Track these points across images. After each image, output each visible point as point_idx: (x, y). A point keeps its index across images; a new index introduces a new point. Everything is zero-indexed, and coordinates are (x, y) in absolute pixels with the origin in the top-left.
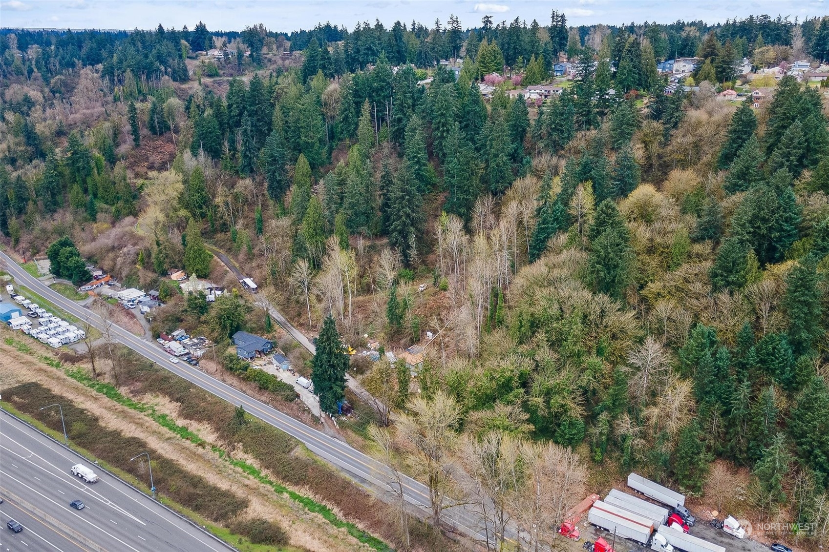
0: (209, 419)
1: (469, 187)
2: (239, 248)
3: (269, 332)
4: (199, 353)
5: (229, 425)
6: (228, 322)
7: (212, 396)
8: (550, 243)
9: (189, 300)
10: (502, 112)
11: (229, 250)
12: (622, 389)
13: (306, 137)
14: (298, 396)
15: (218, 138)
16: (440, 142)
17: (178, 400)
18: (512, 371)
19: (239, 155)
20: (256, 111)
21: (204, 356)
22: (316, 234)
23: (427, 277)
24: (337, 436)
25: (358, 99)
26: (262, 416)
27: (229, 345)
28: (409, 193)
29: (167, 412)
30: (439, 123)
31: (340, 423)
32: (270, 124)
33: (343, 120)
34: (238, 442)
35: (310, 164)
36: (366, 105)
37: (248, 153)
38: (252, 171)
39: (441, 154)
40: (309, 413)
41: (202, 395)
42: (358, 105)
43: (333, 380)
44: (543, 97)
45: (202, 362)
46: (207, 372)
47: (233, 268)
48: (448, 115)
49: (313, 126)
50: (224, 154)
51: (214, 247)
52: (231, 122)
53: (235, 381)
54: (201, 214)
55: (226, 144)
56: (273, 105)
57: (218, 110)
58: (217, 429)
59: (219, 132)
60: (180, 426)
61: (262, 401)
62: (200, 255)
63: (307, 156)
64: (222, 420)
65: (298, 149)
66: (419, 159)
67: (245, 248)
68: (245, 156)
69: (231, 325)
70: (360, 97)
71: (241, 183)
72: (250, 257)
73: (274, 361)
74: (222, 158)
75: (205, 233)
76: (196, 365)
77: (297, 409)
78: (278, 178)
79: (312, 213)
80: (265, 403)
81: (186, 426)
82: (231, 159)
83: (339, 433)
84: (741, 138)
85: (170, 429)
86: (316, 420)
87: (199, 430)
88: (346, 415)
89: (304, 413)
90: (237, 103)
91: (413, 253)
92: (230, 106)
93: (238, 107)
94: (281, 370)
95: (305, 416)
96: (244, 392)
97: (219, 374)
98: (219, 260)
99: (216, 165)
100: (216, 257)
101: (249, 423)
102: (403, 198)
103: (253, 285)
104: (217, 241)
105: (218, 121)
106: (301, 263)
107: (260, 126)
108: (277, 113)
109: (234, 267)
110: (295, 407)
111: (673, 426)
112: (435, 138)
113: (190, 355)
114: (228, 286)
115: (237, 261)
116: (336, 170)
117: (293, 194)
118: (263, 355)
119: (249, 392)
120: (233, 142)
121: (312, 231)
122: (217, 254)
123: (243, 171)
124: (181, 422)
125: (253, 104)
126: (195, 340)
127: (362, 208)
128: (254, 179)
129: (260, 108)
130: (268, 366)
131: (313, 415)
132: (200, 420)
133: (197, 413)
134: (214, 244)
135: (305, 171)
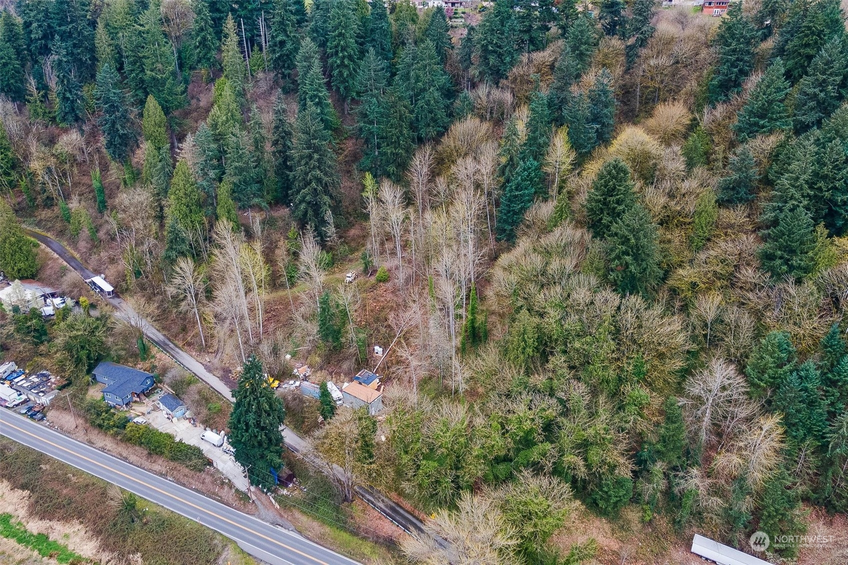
0: (80, 515)
1: (398, 138)
2: (78, 231)
3: (144, 359)
4: (45, 400)
5: (115, 525)
6: (83, 354)
7: (77, 473)
8: (529, 216)
9: (16, 321)
10: (412, 27)
11: (61, 233)
12: (679, 428)
13: (152, 70)
14: (210, 463)
15: (18, 72)
16: (340, 72)
17: (23, 487)
18: (533, 420)
19: (53, 96)
20: (70, 32)
21: (53, 405)
22: (191, 211)
23: (351, 261)
24: (280, 521)
25: (217, 15)
26: (161, 501)
27: (89, 385)
28: (317, 150)
29: (9, 509)
30: (336, 47)
31: (281, 501)
32: (92, 50)
33: (200, 43)
34: (134, 553)
35: (163, 108)
36: (230, 24)
37: (68, 95)
38: (77, 119)
39: (342, 89)
40: (231, 488)
41: (62, 474)
42: (218, 23)
43: (265, 446)
44: (450, 5)
45: (51, 415)
46: (61, 430)
47: (70, 260)
48: (348, 35)
49: (161, 55)
50: (32, 95)
51: (37, 230)
52: (33, 48)
53: (108, 442)
54: (10, 182)
55: (33, 82)
56: (93, 24)
57: (11, 31)
58: (97, 533)
59: (17, 64)
60: (35, 533)
61: (156, 473)
62: (20, 249)
63: (158, 98)
64: (101, 517)
65: (144, 88)
66: (320, 98)
67: (86, 232)
68: (65, 99)
69: (89, 357)
70: (218, 10)
71: (65, 138)
72: (95, 244)
73: (162, 406)
74: (29, 102)
75: (21, 209)
76: (42, 419)
77: (212, 483)
78: (121, 132)
79: (181, 183)
80: (161, 475)
81: (45, 532)
82: (41, 101)
83: (281, 516)
84: (741, 60)
85: (20, 541)
86: (243, 497)
87: (67, 536)
88: (286, 486)
89: (223, 488)
90: (38, 21)
91: (331, 230)
92: (27, 25)
93: (40, 26)
94: (175, 420)
95: (225, 493)
96: (125, 459)
97: (81, 433)
98: (49, 250)
99: (20, 110)
100: (43, 246)
101: (144, 514)
102: (310, 157)
103: (108, 288)
104: (41, 220)
105: (14, 48)
106: (183, 265)
107: (79, 54)
108: (101, 35)
109: (73, 258)
110: (208, 479)
111: (757, 477)
112: (332, 66)
113: (31, 404)
114: (71, 292)
115: (76, 249)
116: (209, 120)
117: (144, 152)
118: (143, 397)
119: (133, 458)
120: (40, 77)
121: (184, 208)
122: (45, 240)
123: (64, 119)
124: (35, 526)
125: (63, 22)
126: (34, 379)
127: (253, 173)
128: (82, 131)
129: (76, 29)
130: (155, 414)
131: (237, 490)
132: (66, 519)
133: (60, 507)
134: (37, 225)
135: (158, 119)
